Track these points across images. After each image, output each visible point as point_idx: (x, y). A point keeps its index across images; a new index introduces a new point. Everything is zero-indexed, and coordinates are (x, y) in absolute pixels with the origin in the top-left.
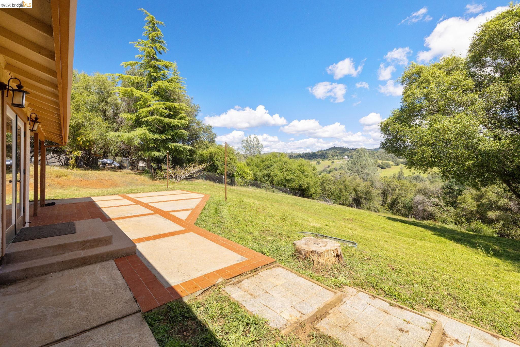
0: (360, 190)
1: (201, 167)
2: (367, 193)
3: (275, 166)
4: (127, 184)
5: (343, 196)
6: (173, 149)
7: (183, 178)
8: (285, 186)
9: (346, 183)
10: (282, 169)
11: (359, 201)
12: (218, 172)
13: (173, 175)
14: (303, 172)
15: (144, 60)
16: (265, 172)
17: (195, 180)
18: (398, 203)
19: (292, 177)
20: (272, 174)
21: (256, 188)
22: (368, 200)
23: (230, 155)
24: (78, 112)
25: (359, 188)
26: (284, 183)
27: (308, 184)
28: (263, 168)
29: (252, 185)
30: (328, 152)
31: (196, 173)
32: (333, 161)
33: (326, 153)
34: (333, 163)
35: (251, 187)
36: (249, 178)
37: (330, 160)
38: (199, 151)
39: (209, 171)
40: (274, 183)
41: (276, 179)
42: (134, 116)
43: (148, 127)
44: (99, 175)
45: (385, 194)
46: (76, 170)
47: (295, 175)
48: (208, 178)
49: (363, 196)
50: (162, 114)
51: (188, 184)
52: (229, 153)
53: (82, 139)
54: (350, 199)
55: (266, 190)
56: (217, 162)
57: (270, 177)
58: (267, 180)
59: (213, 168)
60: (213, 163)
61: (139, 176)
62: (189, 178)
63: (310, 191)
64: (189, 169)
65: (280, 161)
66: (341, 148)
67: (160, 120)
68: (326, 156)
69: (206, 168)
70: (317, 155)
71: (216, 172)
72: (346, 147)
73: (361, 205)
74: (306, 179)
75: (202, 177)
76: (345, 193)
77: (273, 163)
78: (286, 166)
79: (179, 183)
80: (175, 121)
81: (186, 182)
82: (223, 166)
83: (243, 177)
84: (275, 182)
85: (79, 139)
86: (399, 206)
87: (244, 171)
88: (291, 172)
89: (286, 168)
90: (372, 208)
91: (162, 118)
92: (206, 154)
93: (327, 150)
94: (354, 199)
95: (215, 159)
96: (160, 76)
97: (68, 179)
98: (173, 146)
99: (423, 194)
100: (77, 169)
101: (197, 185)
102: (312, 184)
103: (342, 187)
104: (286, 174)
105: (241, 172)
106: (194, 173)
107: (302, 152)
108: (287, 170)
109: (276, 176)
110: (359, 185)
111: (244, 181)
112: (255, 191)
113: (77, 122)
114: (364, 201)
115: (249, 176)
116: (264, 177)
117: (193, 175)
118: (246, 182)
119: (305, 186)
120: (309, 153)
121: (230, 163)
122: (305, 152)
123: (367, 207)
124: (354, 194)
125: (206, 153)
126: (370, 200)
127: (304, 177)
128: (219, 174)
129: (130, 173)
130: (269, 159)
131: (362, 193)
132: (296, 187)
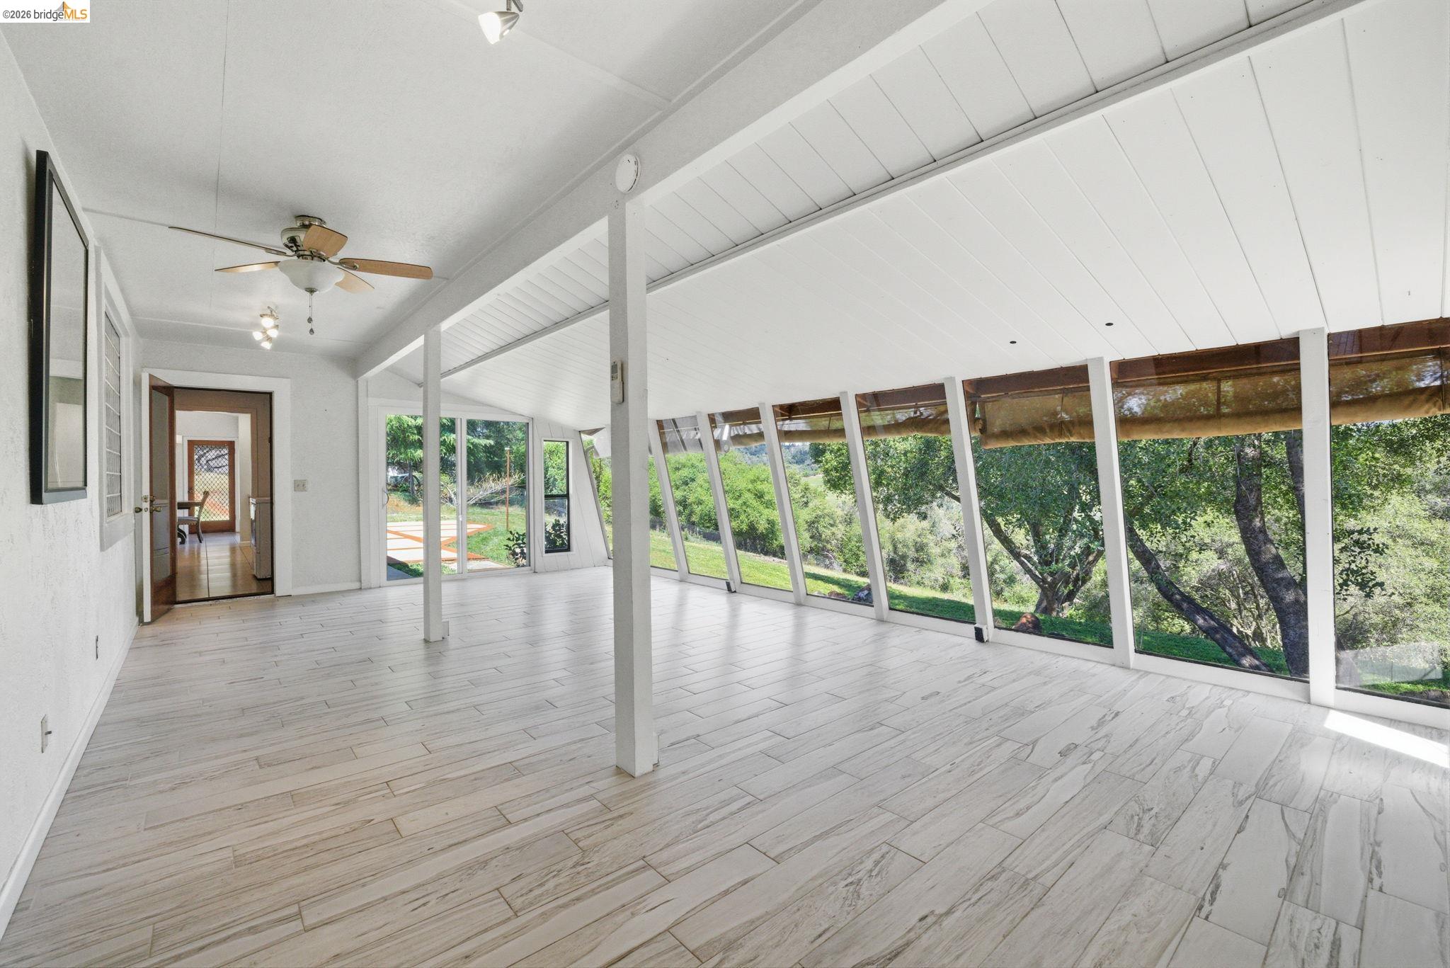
2: (920, 548)
14: (759, 496)
16: (679, 495)
20: (691, 499)
22: (920, 562)
26: (716, 519)
27: (771, 523)
31: (501, 492)
40: (693, 520)
41: (698, 509)
47: (740, 502)
49: (912, 553)
57: (688, 505)
62: (486, 503)
63: (776, 540)
73: (906, 574)
74: (767, 511)
84: (695, 519)
90: (926, 582)
102: (781, 524)
106: (496, 492)
109: (700, 503)
114: (913, 566)
119: (762, 526)
123: (915, 578)
124: (889, 548)
126: (926, 563)
127: (761, 508)
131: (906, 546)
132: (742, 529)
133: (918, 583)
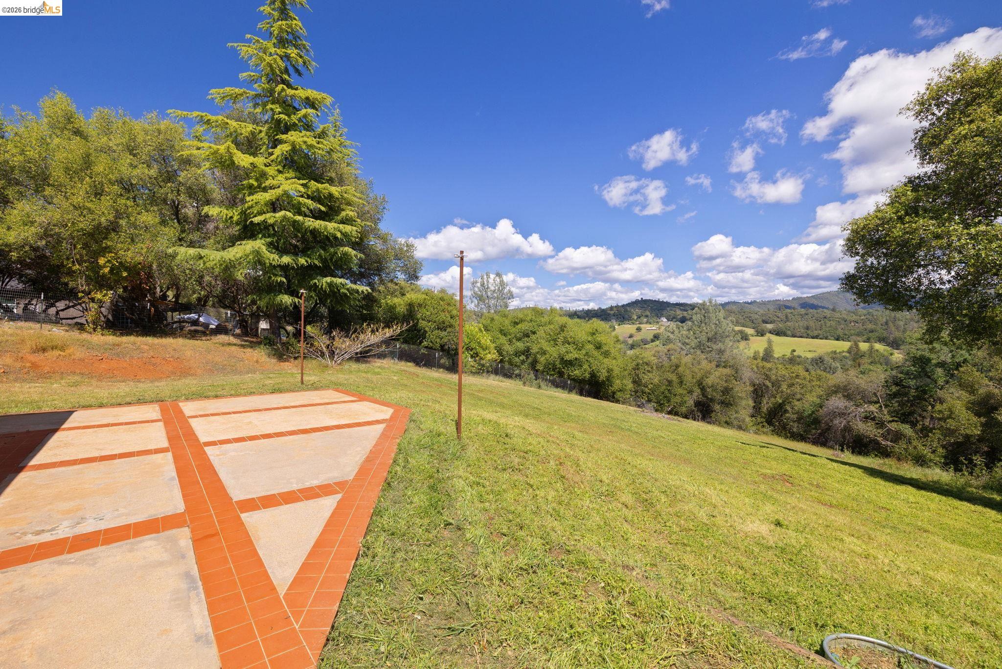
0: (710, 385)
1: (388, 333)
2: (726, 391)
3: (541, 333)
4: (214, 369)
5: (675, 395)
6: (325, 291)
7: (347, 356)
8: (561, 374)
9: (681, 369)
10: (555, 340)
11: (709, 406)
12: (425, 343)
13: (325, 349)
14: (598, 347)
15: (260, 86)
16: (520, 345)
17: (377, 360)
18: (786, 411)
19: (576, 356)
20: (535, 349)
21: (504, 380)
22: (726, 404)
23: (450, 308)
24: (99, 199)
25: (709, 381)
26: (559, 368)
27: (609, 371)
28: (515, 336)
29: (496, 372)
30: (628, 309)
31: (378, 345)
32: (638, 325)
33: (626, 311)
34: (639, 329)
35: (492, 376)
36: (489, 357)
37: (633, 323)
38: (385, 298)
39: (405, 341)
40: (537, 368)
41: (542, 359)
42: (236, 214)
43: (269, 240)
44: (151, 346)
45: (758, 393)
46: (102, 335)
47: (584, 352)
48: (404, 356)
49: (718, 396)
50: (300, 209)
51: (359, 371)
52: (449, 304)
53: (109, 261)
54: (690, 402)
55: (524, 383)
56: (422, 324)
57: (530, 354)
58: (523, 362)
59: (414, 335)
60: (415, 325)
61: (249, 350)
62: (362, 356)
63: (611, 386)
64: (362, 337)
65: (550, 323)
66: (655, 301)
67: (295, 221)
68: (626, 316)
69: (399, 335)
70: (609, 314)
71: (421, 342)
72: (665, 301)
73: (713, 415)
74: (606, 360)
75: (392, 355)
76: (680, 391)
77: (535, 327)
78: (563, 335)
79: (338, 367)
80: (330, 227)
81: (354, 366)
82: (437, 331)
83: (478, 356)
84: (540, 367)
85: (102, 261)
86: (788, 419)
87: (479, 343)
88: (575, 347)
89: (565, 338)
90: (735, 423)
91: (299, 218)
92: (400, 305)
93: (629, 305)
94: (698, 404)
95: (419, 316)
96: (297, 122)
97: (64, 357)
98: (324, 284)
99: (844, 396)
100: (106, 332)
101: (379, 374)
102: (616, 371)
103: (673, 377)
104: (564, 350)
105: (473, 345)
106: (374, 344)
107: (581, 308)
108: (566, 342)
109: (544, 353)
110: (708, 375)
111: (479, 364)
112: (501, 384)
113: (97, 222)
114: (718, 407)
115: (490, 353)
116: (517, 354)
117: (370, 351)
118: (483, 366)
119: (603, 375)
120: (594, 310)
121: (451, 326)
122: (586, 308)
123: (724, 419)
124: (697, 392)
125: (399, 303)
126: (731, 405)
127: (601, 358)
128: (426, 347)
129: (229, 344)
130: (528, 318)
131: (715, 390)
132: (585, 377)
133: (726, 422)
